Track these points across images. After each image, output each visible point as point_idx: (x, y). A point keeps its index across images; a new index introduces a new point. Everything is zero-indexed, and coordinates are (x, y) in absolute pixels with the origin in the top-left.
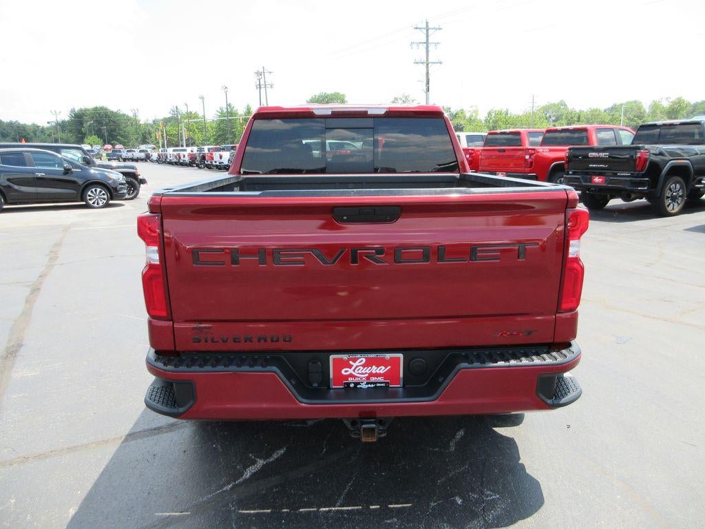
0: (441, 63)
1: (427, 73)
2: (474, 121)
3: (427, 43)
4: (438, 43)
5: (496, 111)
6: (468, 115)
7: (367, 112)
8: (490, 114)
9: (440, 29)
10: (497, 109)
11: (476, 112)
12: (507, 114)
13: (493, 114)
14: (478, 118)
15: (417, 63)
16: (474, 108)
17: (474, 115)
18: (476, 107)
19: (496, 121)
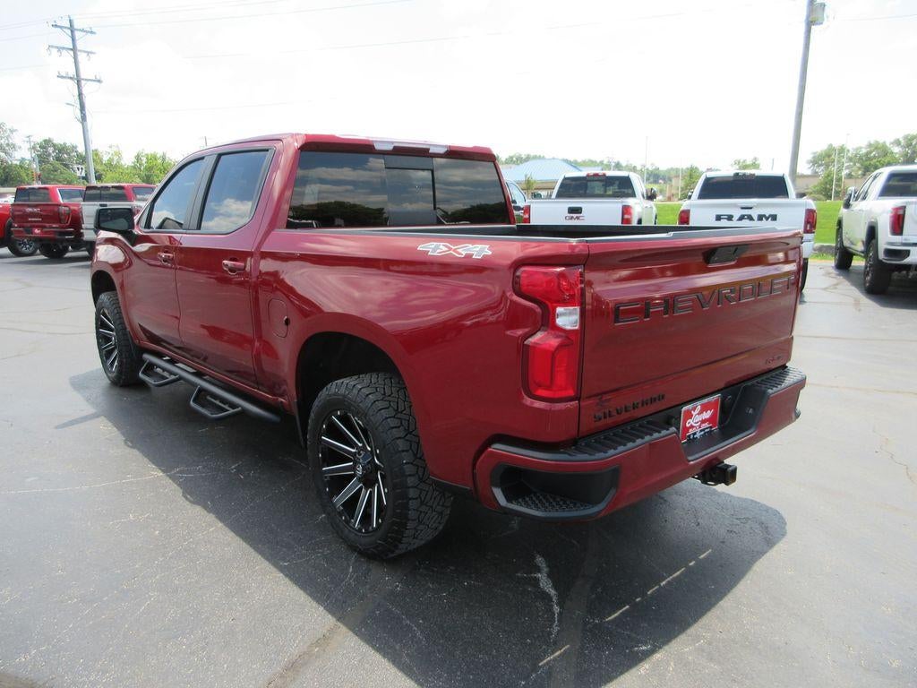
0: (99, 81)
1: (80, 95)
2: (116, 166)
3: (74, 49)
4: (92, 53)
5: (147, 155)
6: (105, 159)
7: (428, 150)
8: (138, 158)
9: (92, 32)
10: (149, 151)
11: (118, 154)
12: (164, 159)
13: (144, 160)
14: (122, 162)
15: (62, 77)
16: (115, 149)
17: (116, 158)
18: (118, 146)
19: (150, 169)
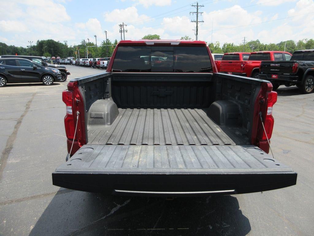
0: (203, 22)
1: (197, 26)
2: (217, 48)
3: (197, 12)
4: (202, 13)
6: (214, 46)
7: (171, 43)
8: (224, 45)
9: (203, 6)
10: (228, 43)
11: (218, 44)
12: (232, 45)
13: (226, 46)
15: (192, 22)
17: (218, 46)
18: (219, 42)
19: (227, 49)
